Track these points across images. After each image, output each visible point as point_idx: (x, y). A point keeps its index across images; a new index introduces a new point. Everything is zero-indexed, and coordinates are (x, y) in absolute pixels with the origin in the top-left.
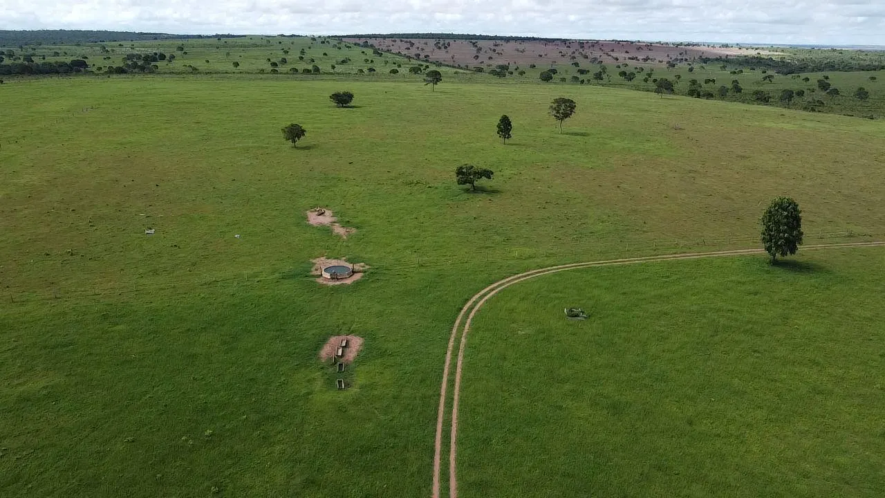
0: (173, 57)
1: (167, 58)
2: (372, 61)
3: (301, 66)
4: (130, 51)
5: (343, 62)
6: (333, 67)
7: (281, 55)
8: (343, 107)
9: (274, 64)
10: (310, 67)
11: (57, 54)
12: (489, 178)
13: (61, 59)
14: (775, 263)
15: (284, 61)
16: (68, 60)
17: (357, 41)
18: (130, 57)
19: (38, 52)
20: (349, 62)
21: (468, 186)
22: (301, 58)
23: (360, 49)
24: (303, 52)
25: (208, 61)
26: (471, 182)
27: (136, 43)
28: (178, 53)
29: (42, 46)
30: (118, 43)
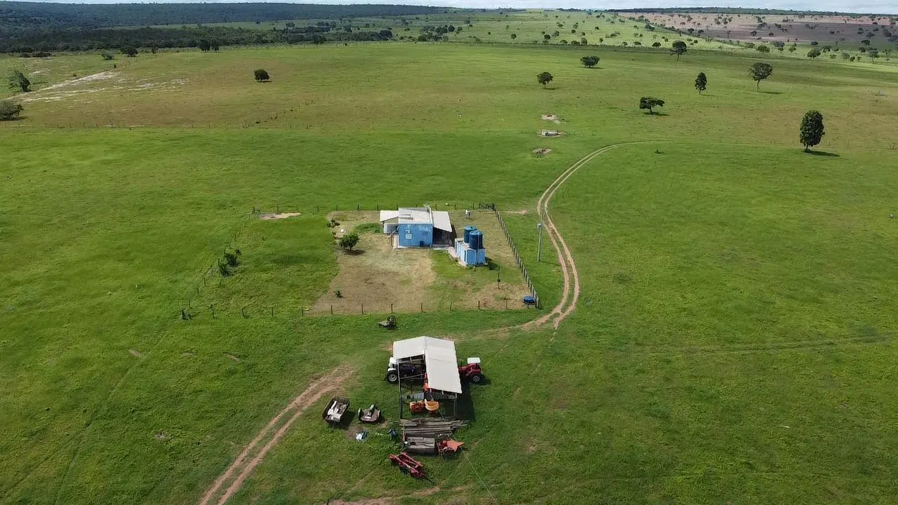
0: (460, 29)
1: (456, 30)
2: (641, 36)
3: (571, 38)
4: (424, 24)
5: (612, 35)
6: (601, 40)
7: (556, 28)
8: (590, 68)
9: (548, 37)
10: (579, 40)
11: (367, 26)
12: (662, 106)
13: (372, 30)
14: (807, 151)
15: (557, 34)
16: (378, 31)
17: (633, 15)
18: (426, 29)
19: (354, 23)
20: (618, 36)
21: (647, 110)
22: (574, 32)
23: (634, 23)
24: (576, 26)
25: (489, 33)
26: (650, 108)
27: (429, 17)
28: (464, 26)
29: (356, 18)
30: (415, 16)
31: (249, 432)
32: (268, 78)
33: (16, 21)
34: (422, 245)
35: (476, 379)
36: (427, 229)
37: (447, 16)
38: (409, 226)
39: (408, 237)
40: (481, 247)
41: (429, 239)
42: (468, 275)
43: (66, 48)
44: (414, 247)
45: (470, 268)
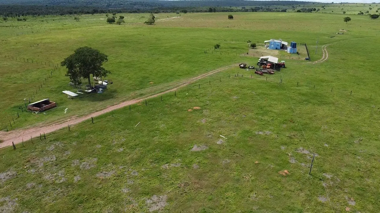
0: (319, 10)
1: (317, 10)
9: (362, 13)
19: (270, 8)
24: (379, 9)
25: (333, 11)
27: (305, 5)
28: (321, 9)
29: (272, 6)
30: (298, 5)
31: (218, 68)
32: (233, 18)
33: (146, 6)
34: (276, 49)
35: (283, 66)
36: (279, 44)
37: (314, 5)
38: (273, 42)
39: (272, 46)
40: (295, 47)
41: (279, 47)
42: (290, 55)
43: (163, 12)
44: (274, 49)
45: (290, 53)
